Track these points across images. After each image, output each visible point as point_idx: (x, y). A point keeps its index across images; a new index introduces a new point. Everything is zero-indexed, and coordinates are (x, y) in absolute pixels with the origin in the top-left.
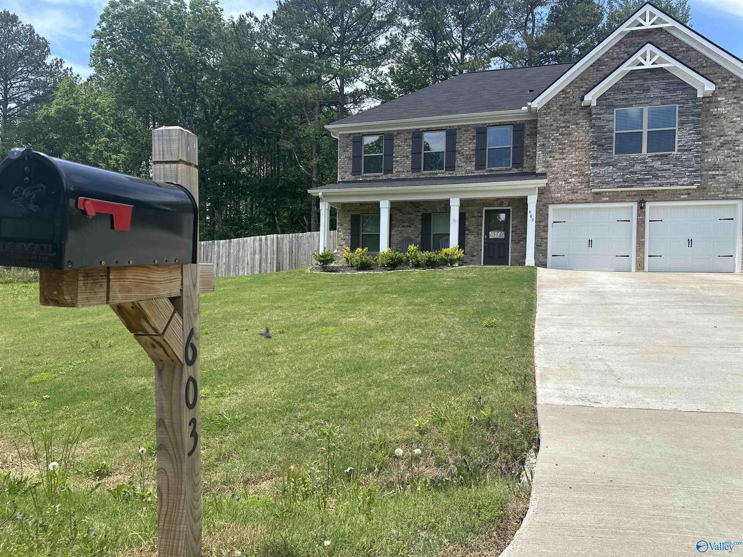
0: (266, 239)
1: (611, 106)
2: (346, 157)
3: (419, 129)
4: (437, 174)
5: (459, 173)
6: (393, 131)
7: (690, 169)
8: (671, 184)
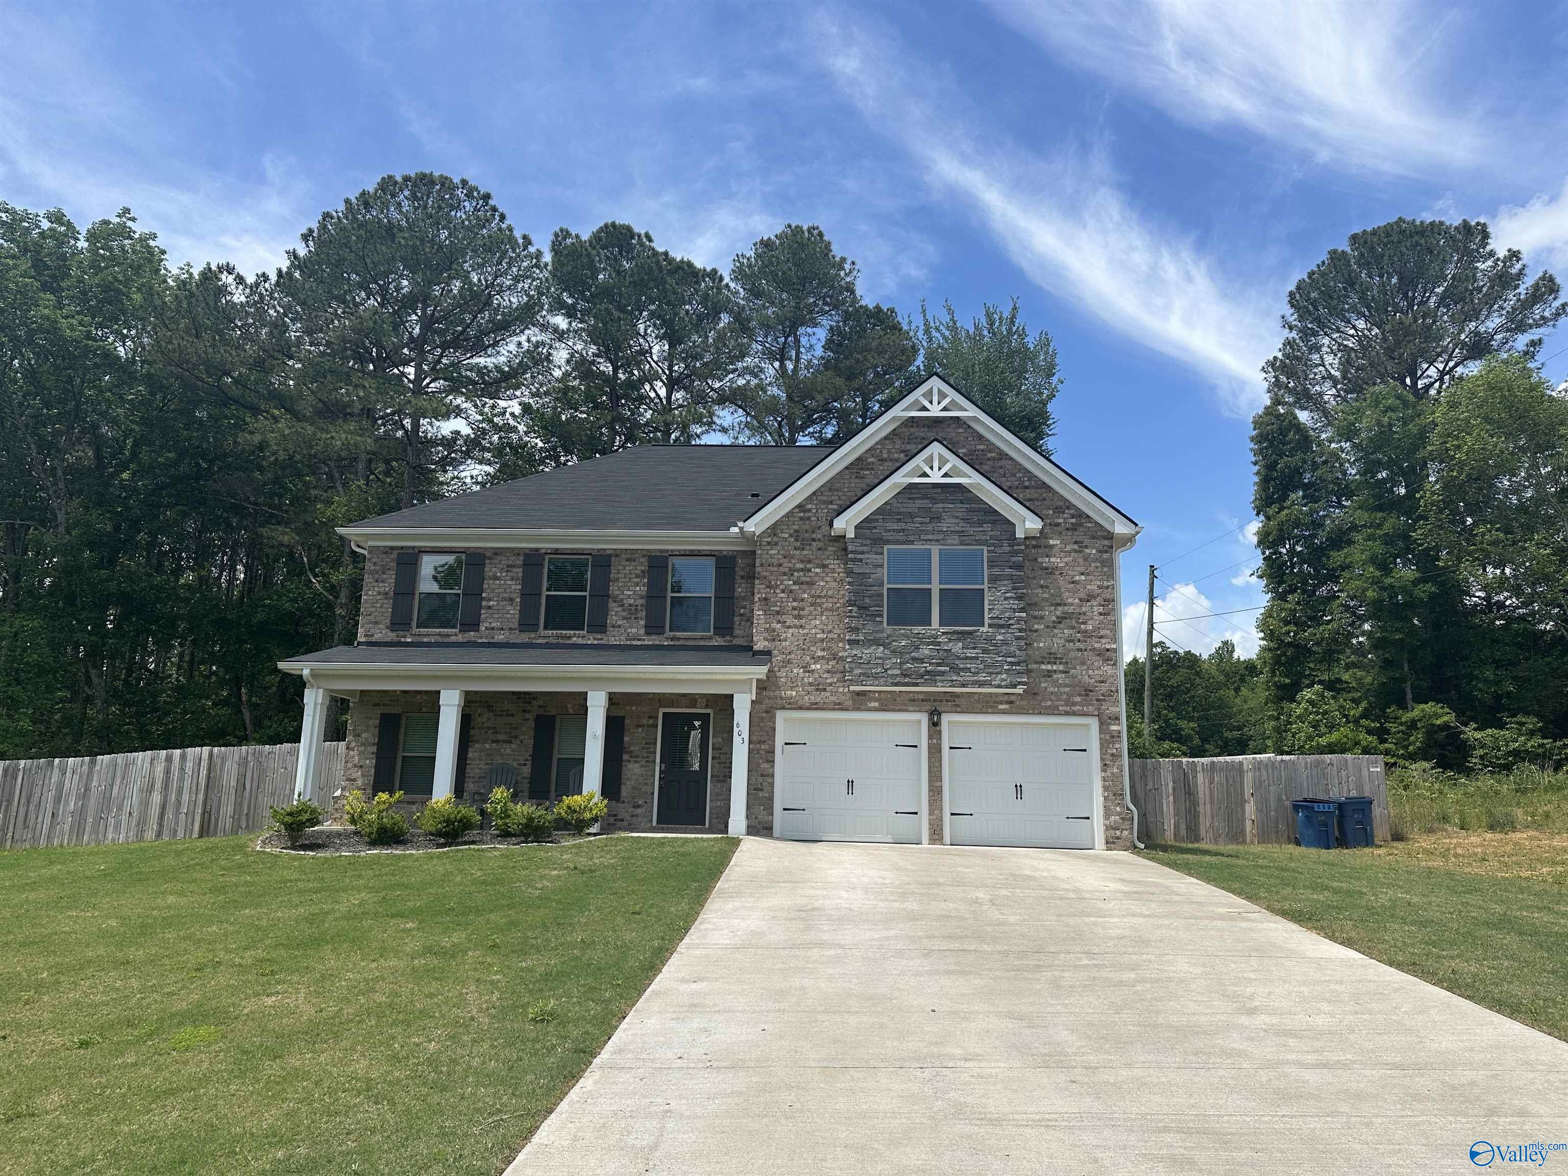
0: (183, 757)
1: (879, 542)
2: (379, 593)
3: (537, 550)
4: (570, 637)
5: (613, 638)
6: (485, 549)
7: (1009, 659)
8: (981, 684)
